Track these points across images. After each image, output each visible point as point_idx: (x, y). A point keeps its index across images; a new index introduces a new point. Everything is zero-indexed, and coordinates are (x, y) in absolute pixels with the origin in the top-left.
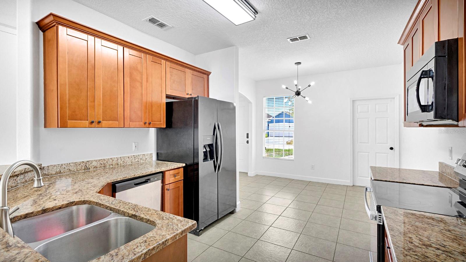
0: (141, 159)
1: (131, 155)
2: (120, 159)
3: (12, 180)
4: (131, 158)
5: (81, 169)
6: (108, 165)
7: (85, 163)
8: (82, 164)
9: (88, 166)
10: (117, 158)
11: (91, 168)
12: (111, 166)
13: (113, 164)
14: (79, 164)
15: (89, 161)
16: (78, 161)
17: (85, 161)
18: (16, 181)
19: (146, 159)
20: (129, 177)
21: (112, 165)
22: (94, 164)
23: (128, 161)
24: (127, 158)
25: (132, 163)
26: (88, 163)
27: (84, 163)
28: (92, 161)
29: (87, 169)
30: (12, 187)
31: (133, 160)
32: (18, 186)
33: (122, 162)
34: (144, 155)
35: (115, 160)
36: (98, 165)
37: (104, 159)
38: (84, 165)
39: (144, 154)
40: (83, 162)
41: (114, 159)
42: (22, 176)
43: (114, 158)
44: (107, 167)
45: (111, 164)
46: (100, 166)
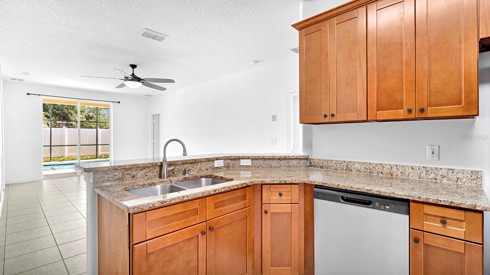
0: (443, 177)
1: (419, 166)
2: (395, 167)
3: (275, 162)
4: (419, 171)
5: (343, 169)
6: (376, 172)
7: (347, 163)
8: (343, 164)
9: (349, 167)
10: (390, 165)
11: (353, 170)
12: (381, 175)
13: (384, 172)
14: (341, 163)
15: (351, 162)
16: (340, 160)
17: (346, 160)
18: (280, 163)
19: (458, 178)
20: (329, 185)
21: (382, 173)
22: (357, 165)
23: (412, 174)
24: (410, 168)
25: (419, 178)
26: (349, 163)
27: (345, 163)
28: (354, 163)
29: (349, 170)
30: (275, 167)
31: (422, 175)
32: (281, 167)
33: (399, 172)
34: (451, 171)
35: (387, 167)
36: (362, 169)
37: (370, 164)
38: (346, 166)
39: (450, 168)
40: (345, 161)
41: (385, 166)
42: (286, 162)
43: (386, 164)
44: (375, 174)
45: (381, 171)
46: (365, 171)
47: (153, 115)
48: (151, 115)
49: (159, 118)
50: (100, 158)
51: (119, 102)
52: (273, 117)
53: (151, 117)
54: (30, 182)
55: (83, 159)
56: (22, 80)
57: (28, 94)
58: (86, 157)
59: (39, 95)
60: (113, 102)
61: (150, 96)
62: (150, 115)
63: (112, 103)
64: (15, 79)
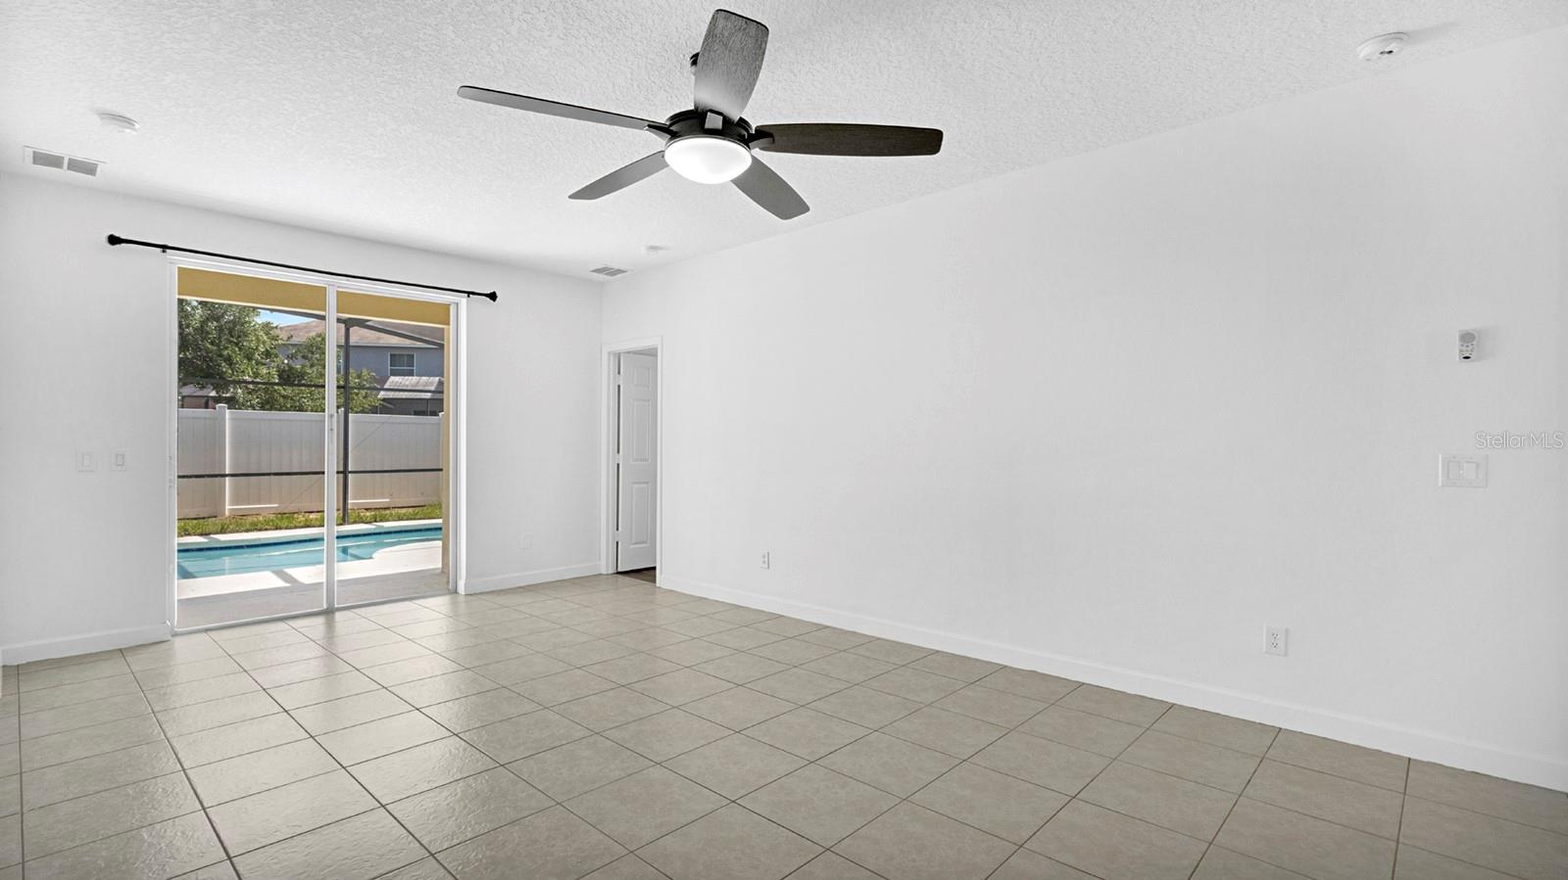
47: (615, 354)
48: (609, 353)
49: (654, 368)
50: (355, 522)
51: (493, 296)
52: (1467, 338)
53: (609, 360)
54: (120, 650)
55: (296, 527)
56: (89, 169)
57: (114, 240)
58: (301, 518)
59: (164, 247)
60: (469, 293)
61: (612, 272)
62: (605, 357)
63: (463, 300)
64: (54, 161)
